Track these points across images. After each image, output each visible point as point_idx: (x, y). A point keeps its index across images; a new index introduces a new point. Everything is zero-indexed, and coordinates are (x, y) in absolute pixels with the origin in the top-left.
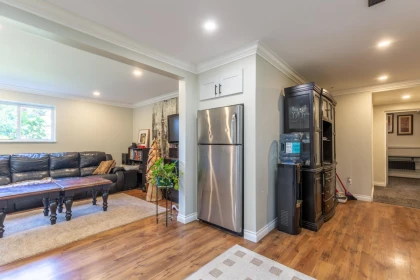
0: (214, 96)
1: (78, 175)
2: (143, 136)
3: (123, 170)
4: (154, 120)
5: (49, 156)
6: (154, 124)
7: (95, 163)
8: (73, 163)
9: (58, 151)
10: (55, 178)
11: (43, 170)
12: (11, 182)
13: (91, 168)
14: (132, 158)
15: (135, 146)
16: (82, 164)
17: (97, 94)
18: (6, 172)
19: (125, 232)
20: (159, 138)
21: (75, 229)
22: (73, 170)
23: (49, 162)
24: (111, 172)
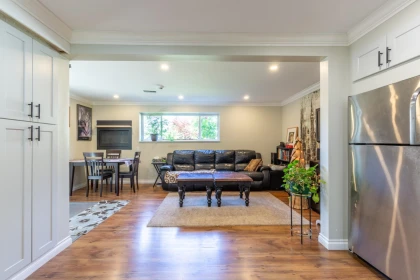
0: (377, 69)
1: (233, 169)
2: (291, 135)
3: (269, 169)
4: (302, 117)
5: (214, 153)
6: (302, 121)
7: (247, 161)
8: (229, 159)
9: (220, 149)
10: (218, 170)
11: (211, 163)
12: (194, 169)
13: (243, 165)
14: (280, 158)
15: (283, 146)
16: (237, 161)
17: (246, 98)
18: (192, 162)
19: (256, 232)
20: (308, 136)
21: (220, 215)
22: (230, 165)
23: (215, 157)
24: (259, 170)
